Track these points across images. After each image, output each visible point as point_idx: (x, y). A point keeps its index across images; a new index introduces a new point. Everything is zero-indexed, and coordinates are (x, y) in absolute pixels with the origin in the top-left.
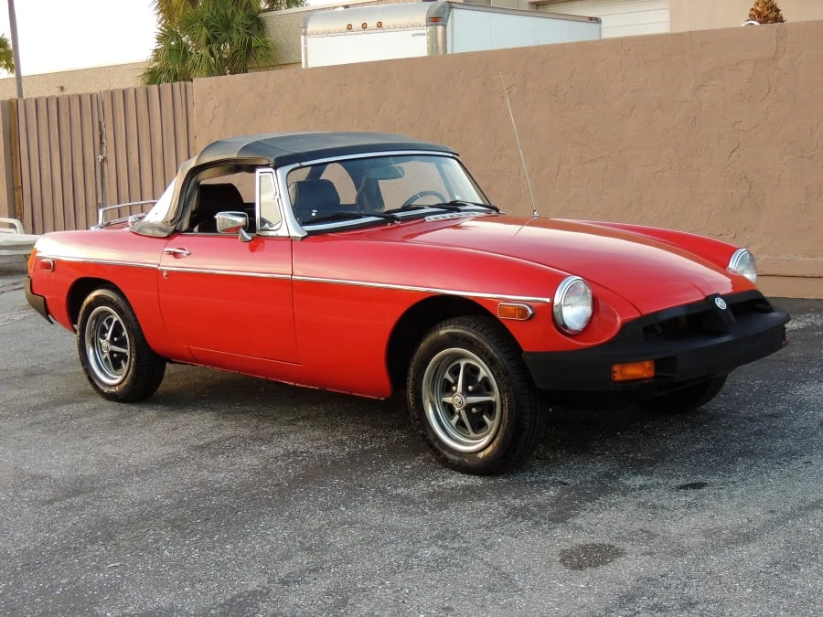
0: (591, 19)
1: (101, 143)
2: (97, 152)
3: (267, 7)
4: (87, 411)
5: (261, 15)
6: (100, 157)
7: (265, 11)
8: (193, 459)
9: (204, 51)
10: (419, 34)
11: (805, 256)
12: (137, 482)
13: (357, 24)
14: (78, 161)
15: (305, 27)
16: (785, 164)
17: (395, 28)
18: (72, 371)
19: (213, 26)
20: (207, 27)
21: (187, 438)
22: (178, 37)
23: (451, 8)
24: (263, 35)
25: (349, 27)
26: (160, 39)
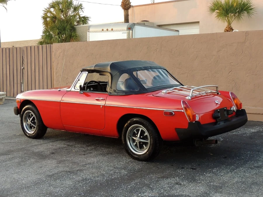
0: (176, 30)
1: (23, 63)
2: (21, 66)
3: (77, 24)
4: (9, 159)
5: (75, 27)
6: (22, 67)
7: (76, 25)
8: (47, 181)
9: (57, 37)
10: (124, 33)
11: (253, 107)
12: (25, 192)
13: (105, 29)
14: (15, 69)
15: (89, 29)
16: (247, 76)
17: (117, 31)
18: (6, 141)
19: (60, 29)
20: (58, 30)
21: (45, 172)
22: (49, 32)
23: (134, 25)
24: (75, 32)
25: (103, 30)
26: (44, 33)
